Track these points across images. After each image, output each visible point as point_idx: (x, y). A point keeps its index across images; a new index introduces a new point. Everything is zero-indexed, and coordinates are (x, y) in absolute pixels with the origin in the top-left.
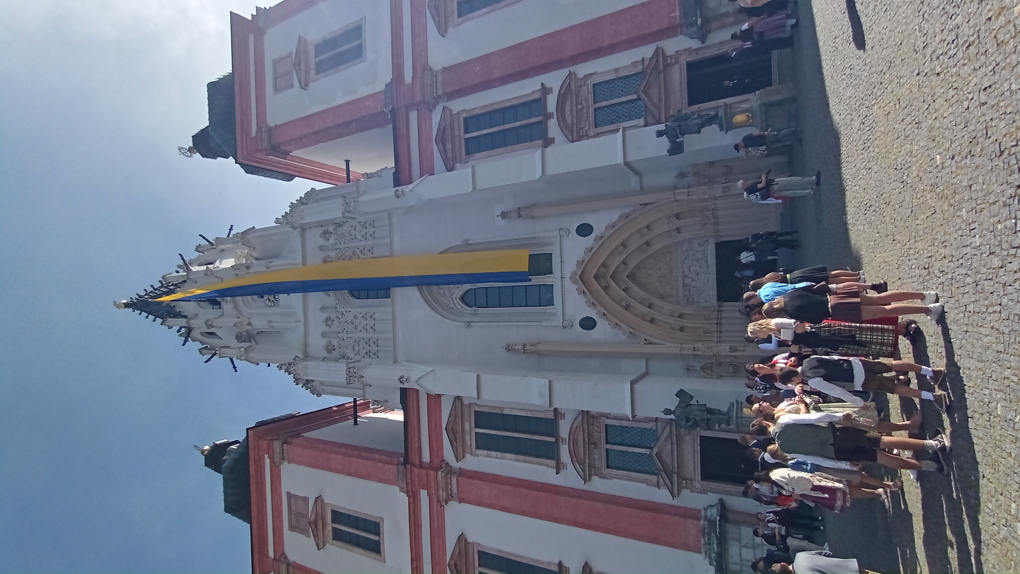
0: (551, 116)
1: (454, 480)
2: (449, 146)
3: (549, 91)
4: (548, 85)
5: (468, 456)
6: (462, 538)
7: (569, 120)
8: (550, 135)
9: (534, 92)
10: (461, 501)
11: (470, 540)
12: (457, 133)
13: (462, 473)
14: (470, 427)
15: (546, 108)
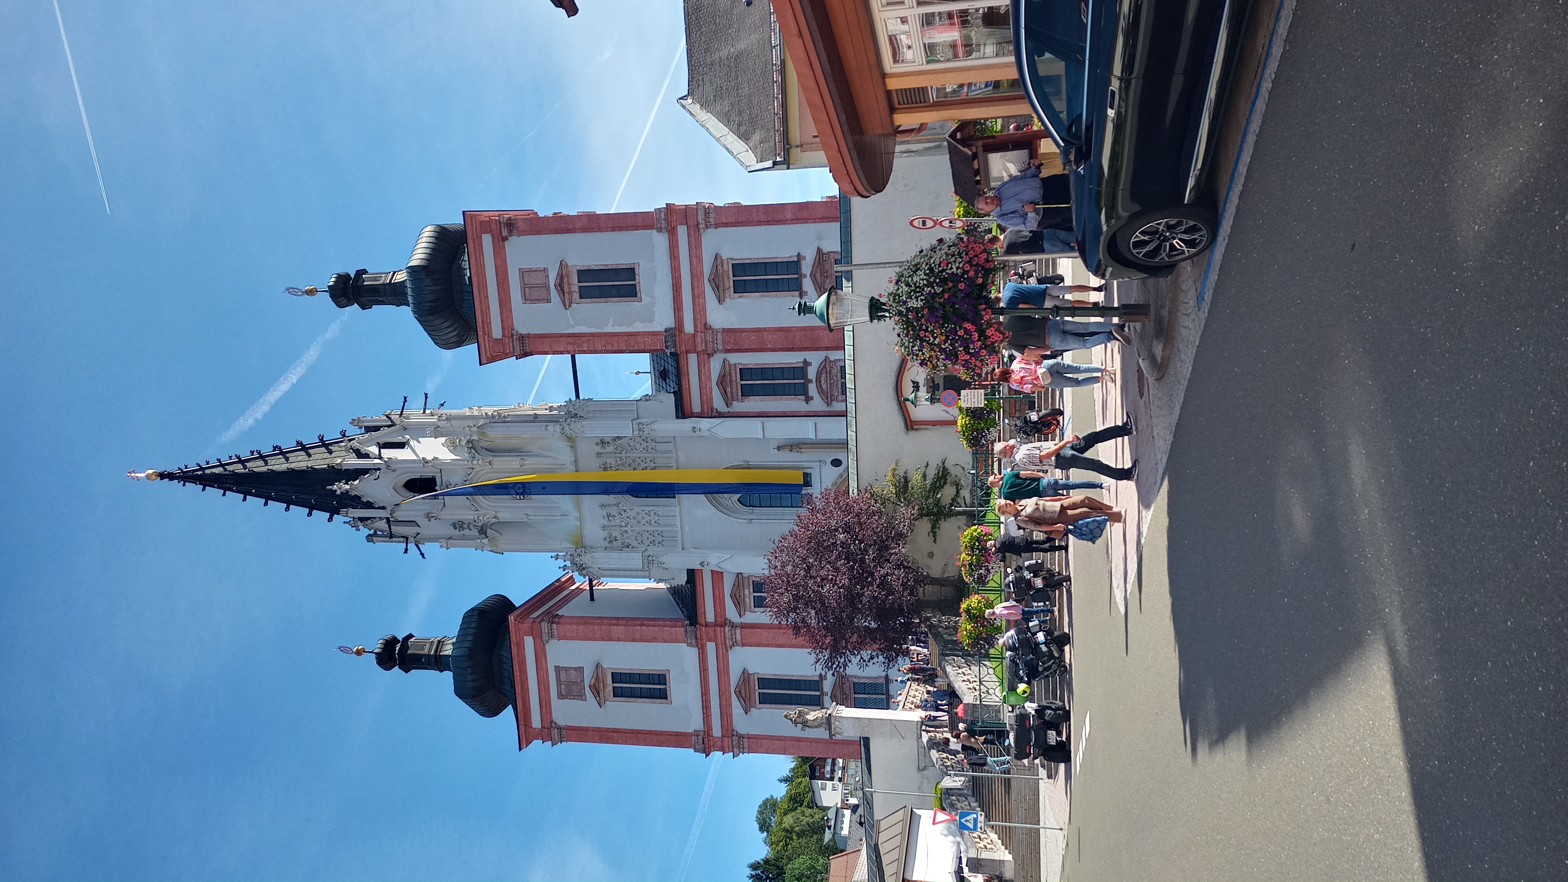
0: (811, 381)
1: (738, 631)
2: (729, 389)
3: (810, 364)
4: (808, 360)
5: (747, 613)
6: (744, 671)
7: (824, 387)
8: (810, 394)
9: (797, 362)
10: (744, 645)
11: (751, 672)
12: (734, 379)
13: (743, 626)
14: (750, 592)
15: (807, 376)
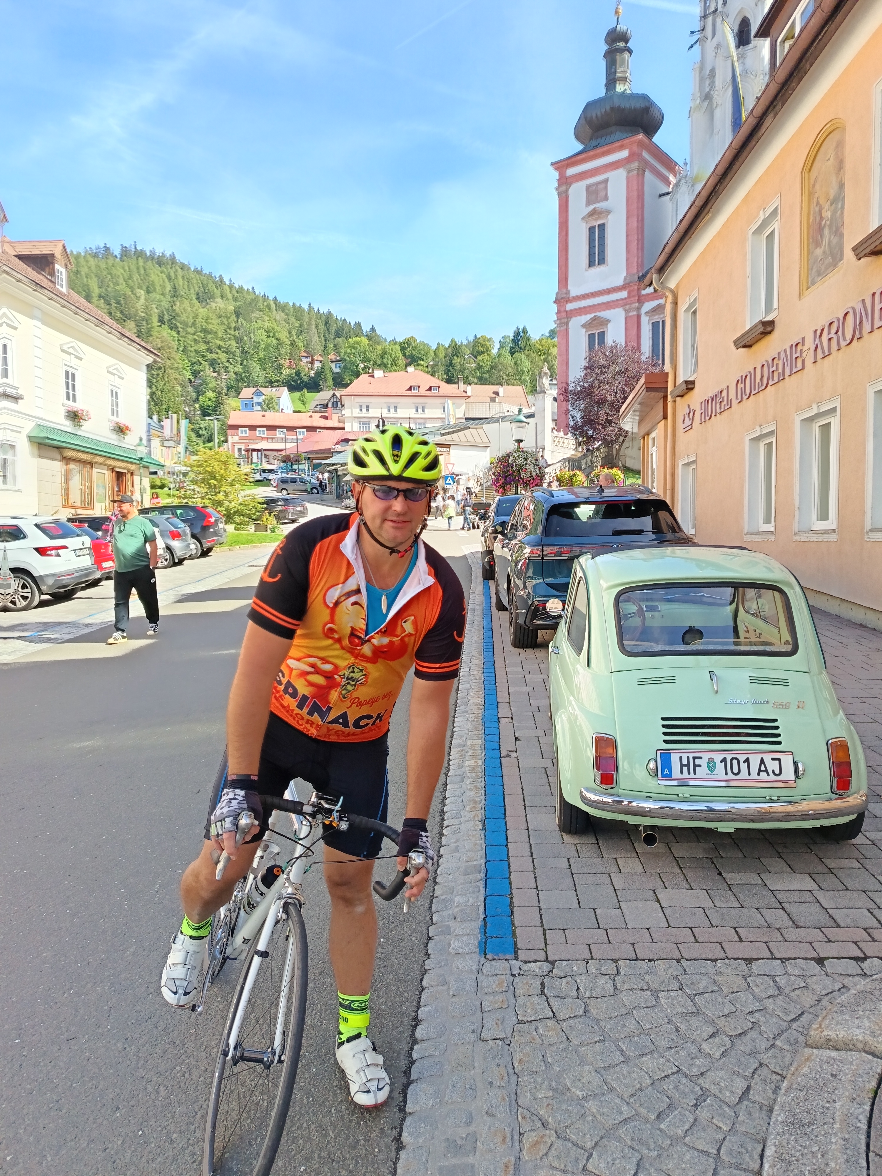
1: (635, 313)
5: (648, 318)
10: (626, 318)
11: (609, 325)
13: (639, 317)
